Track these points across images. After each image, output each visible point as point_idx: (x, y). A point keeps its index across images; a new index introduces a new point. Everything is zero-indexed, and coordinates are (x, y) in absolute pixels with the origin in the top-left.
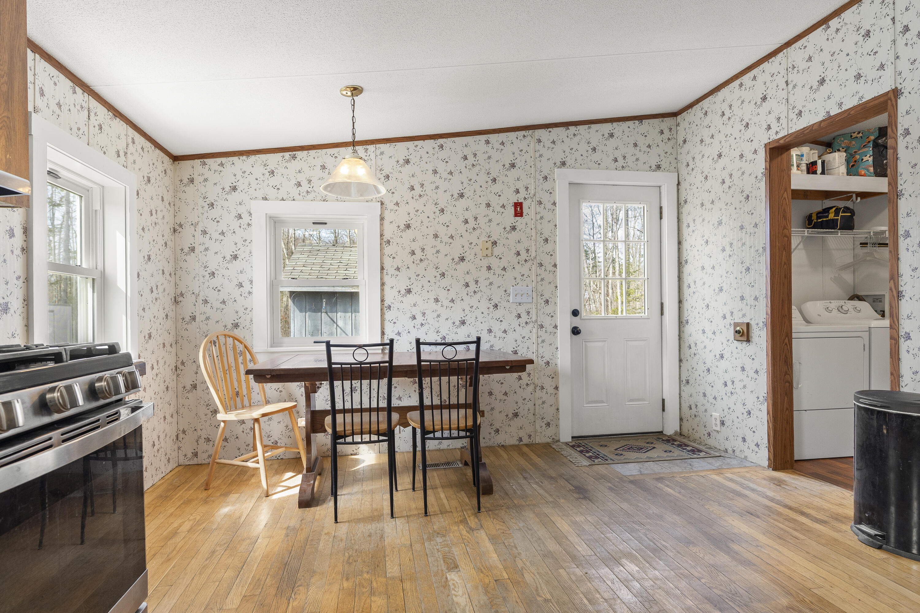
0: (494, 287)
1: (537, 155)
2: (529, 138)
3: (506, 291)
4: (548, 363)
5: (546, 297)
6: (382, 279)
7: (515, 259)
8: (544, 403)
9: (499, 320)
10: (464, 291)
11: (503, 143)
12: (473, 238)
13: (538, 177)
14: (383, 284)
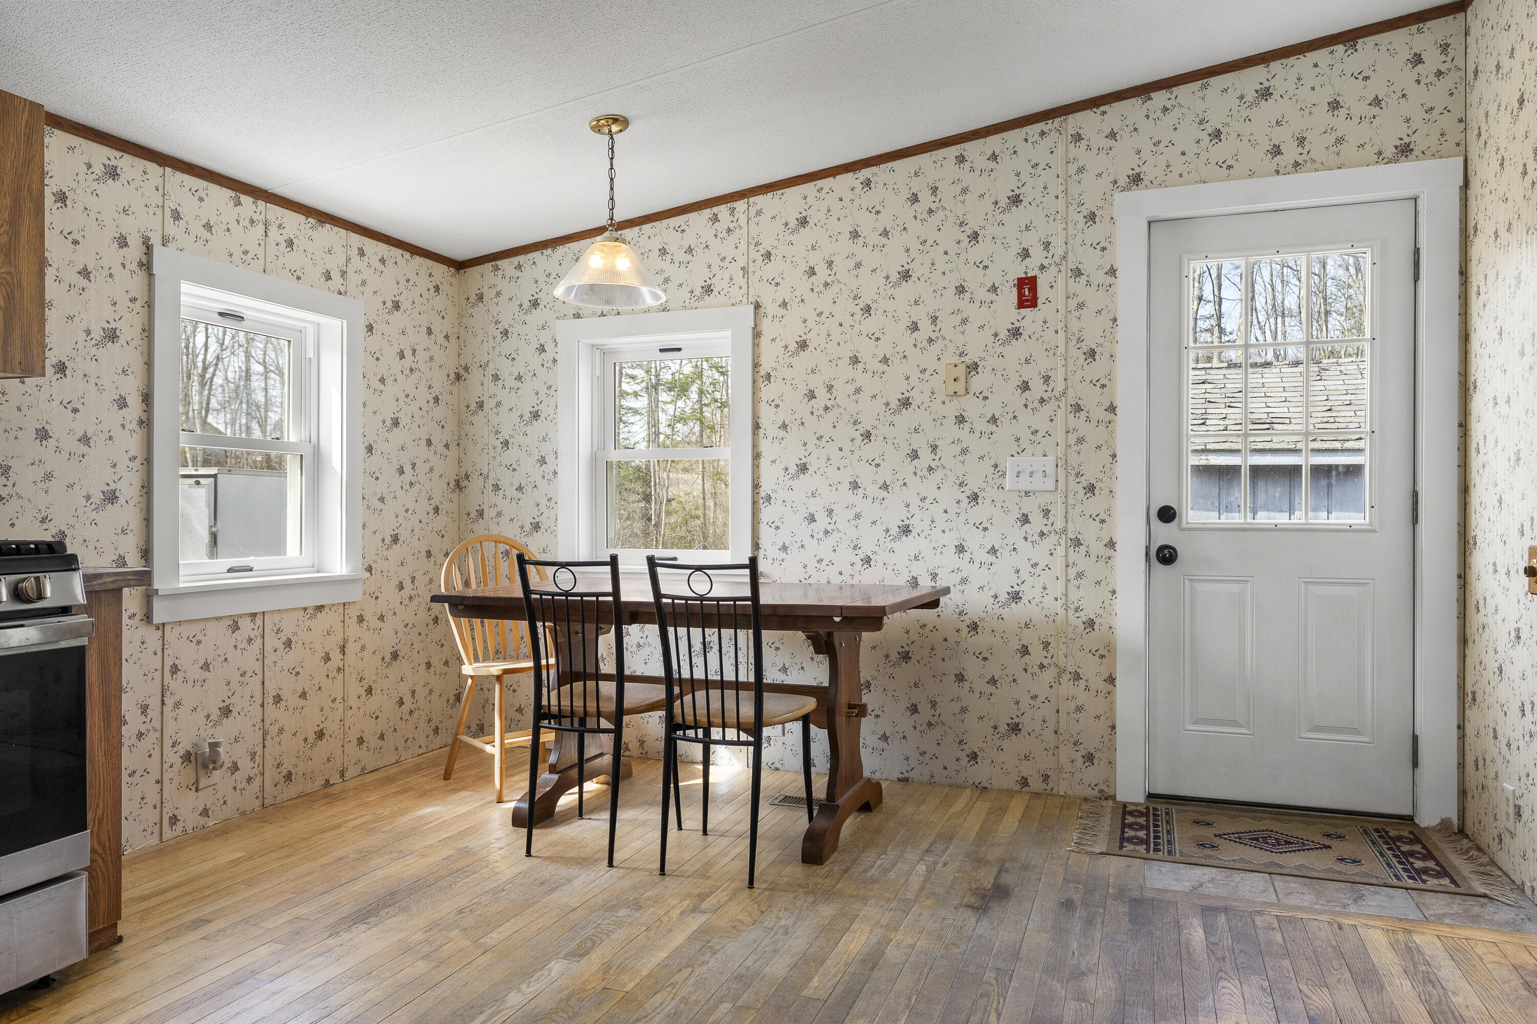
0: (971, 458)
1: (1073, 168)
2: (1054, 135)
3: (996, 466)
4: (1091, 624)
5: (1090, 476)
6: (755, 446)
7: (1018, 399)
8: (1079, 709)
9: (981, 527)
10: (908, 467)
11: (994, 157)
12: (928, 360)
13: (1073, 215)
14: (756, 456)
